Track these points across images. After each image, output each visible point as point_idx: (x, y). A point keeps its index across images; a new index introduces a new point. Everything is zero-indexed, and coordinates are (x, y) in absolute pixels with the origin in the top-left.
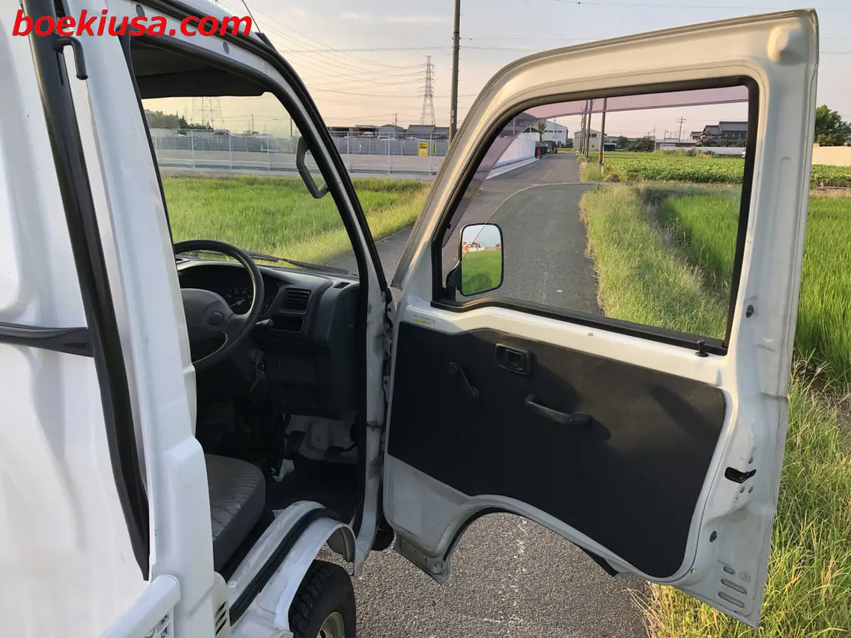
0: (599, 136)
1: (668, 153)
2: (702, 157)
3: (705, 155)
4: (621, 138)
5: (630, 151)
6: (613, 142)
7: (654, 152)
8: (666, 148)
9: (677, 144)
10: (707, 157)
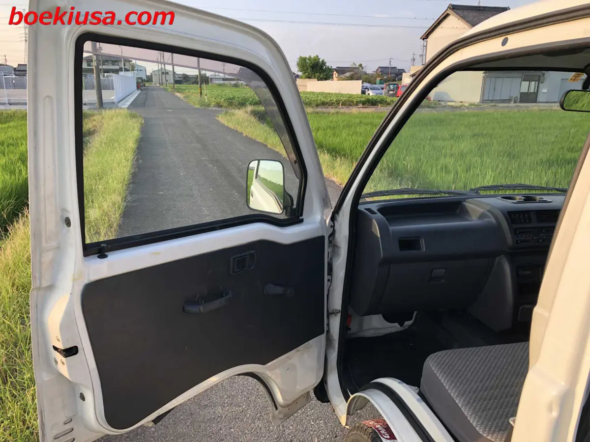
0: (171, 74)
1: (220, 85)
2: (244, 88)
3: (245, 87)
4: (184, 74)
5: (193, 84)
6: (179, 78)
7: (210, 84)
8: (217, 82)
9: (223, 79)
10: (247, 87)
